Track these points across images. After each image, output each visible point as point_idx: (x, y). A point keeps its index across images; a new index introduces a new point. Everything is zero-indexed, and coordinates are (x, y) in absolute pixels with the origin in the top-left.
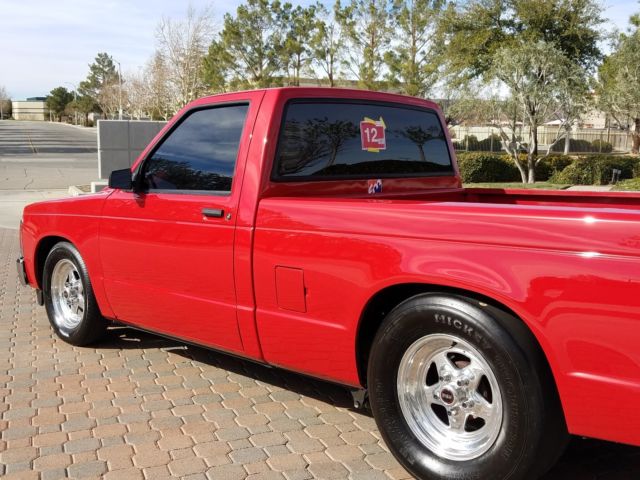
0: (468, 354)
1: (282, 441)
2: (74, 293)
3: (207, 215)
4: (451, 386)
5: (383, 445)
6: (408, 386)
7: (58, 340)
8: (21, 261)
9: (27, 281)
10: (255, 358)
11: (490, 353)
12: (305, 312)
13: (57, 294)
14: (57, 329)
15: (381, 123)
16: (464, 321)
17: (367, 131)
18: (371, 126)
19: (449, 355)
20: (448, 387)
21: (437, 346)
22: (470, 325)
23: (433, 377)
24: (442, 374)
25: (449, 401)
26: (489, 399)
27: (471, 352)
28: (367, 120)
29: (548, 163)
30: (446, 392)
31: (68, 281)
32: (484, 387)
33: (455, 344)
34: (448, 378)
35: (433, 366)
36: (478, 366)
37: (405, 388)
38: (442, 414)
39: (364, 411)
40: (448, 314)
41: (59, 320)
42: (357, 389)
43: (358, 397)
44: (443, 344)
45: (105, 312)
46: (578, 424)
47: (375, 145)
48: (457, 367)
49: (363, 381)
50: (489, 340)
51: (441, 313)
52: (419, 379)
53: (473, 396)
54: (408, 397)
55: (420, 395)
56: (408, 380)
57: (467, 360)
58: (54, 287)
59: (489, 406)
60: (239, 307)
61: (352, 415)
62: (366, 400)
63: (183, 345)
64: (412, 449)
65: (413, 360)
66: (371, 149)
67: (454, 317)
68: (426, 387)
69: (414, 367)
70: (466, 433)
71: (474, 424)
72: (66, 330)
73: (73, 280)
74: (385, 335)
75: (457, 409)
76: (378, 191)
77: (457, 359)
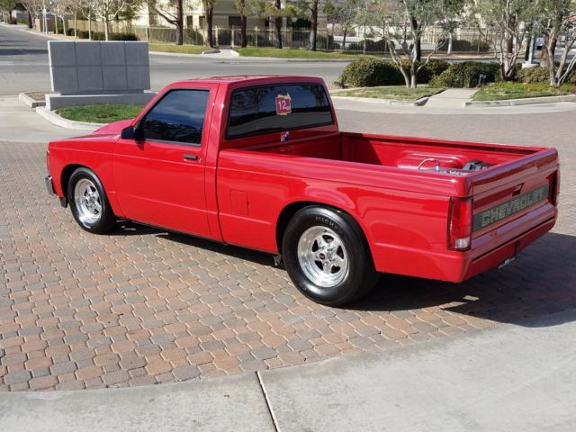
0: (332, 235)
1: (236, 284)
2: (92, 200)
3: (187, 159)
4: (324, 252)
5: (291, 284)
6: (303, 252)
7: (82, 230)
8: (50, 179)
9: (55, 192)
10: (219, 240)
11: (342, 235)
12: (248, 215)
13: (79, 201)
14: (80, 224)
15: (288, 97)
16: (330, 220)
17: (280, 103)
18: (282, 99)
19: (324, 237)
20: (323, 252)
21: (317, 233)
22: (333, 222)
23: (315, 248)
24: (320, 246)
25: (323, 259)
26: (342, 257)
27: (333, 234)
28: (280, 96)
29: (428, 68)
30: (322, 254)
31: (86, 192)
32: (340, 252)
33: (326, 231)
34: (323, 248)
35: (316, 242)
36: (337, 241)
37: (301, 253)
38: (320, 265)
39: (280, 267)
40: (322, 216)
41: (82, 219)
42: (276, 255)
43: (277, 260)
44: (319, 231)
45: (117, 213)
46: (381, 267)
47: (285, 111)
48: (327, 242)
49: (280, 251)
50: (342, 229)
51: (319, 216)
52: (309, 249)
53: (335, 256)
54: (303, 258)
55: (309, 256)
56: (303, 249)
57: (332, 239)
58: (76, 198)
59: (342, 260)
60: (209, 212)
61: (274, 269)
62: (282, 261)
63: (165, 232)
64: (305, 283)
65: (306, 239)
66: (282, 114)
67: (325, 218)
68: (312, 253)
69: (306, 243)
70: (332, 274)
71: (335, 270)
72: (87, 224)
73: (90, 192)
74: (291, 227)
75: (327, 263)
76: (286, 139)
77: (327, 238)
